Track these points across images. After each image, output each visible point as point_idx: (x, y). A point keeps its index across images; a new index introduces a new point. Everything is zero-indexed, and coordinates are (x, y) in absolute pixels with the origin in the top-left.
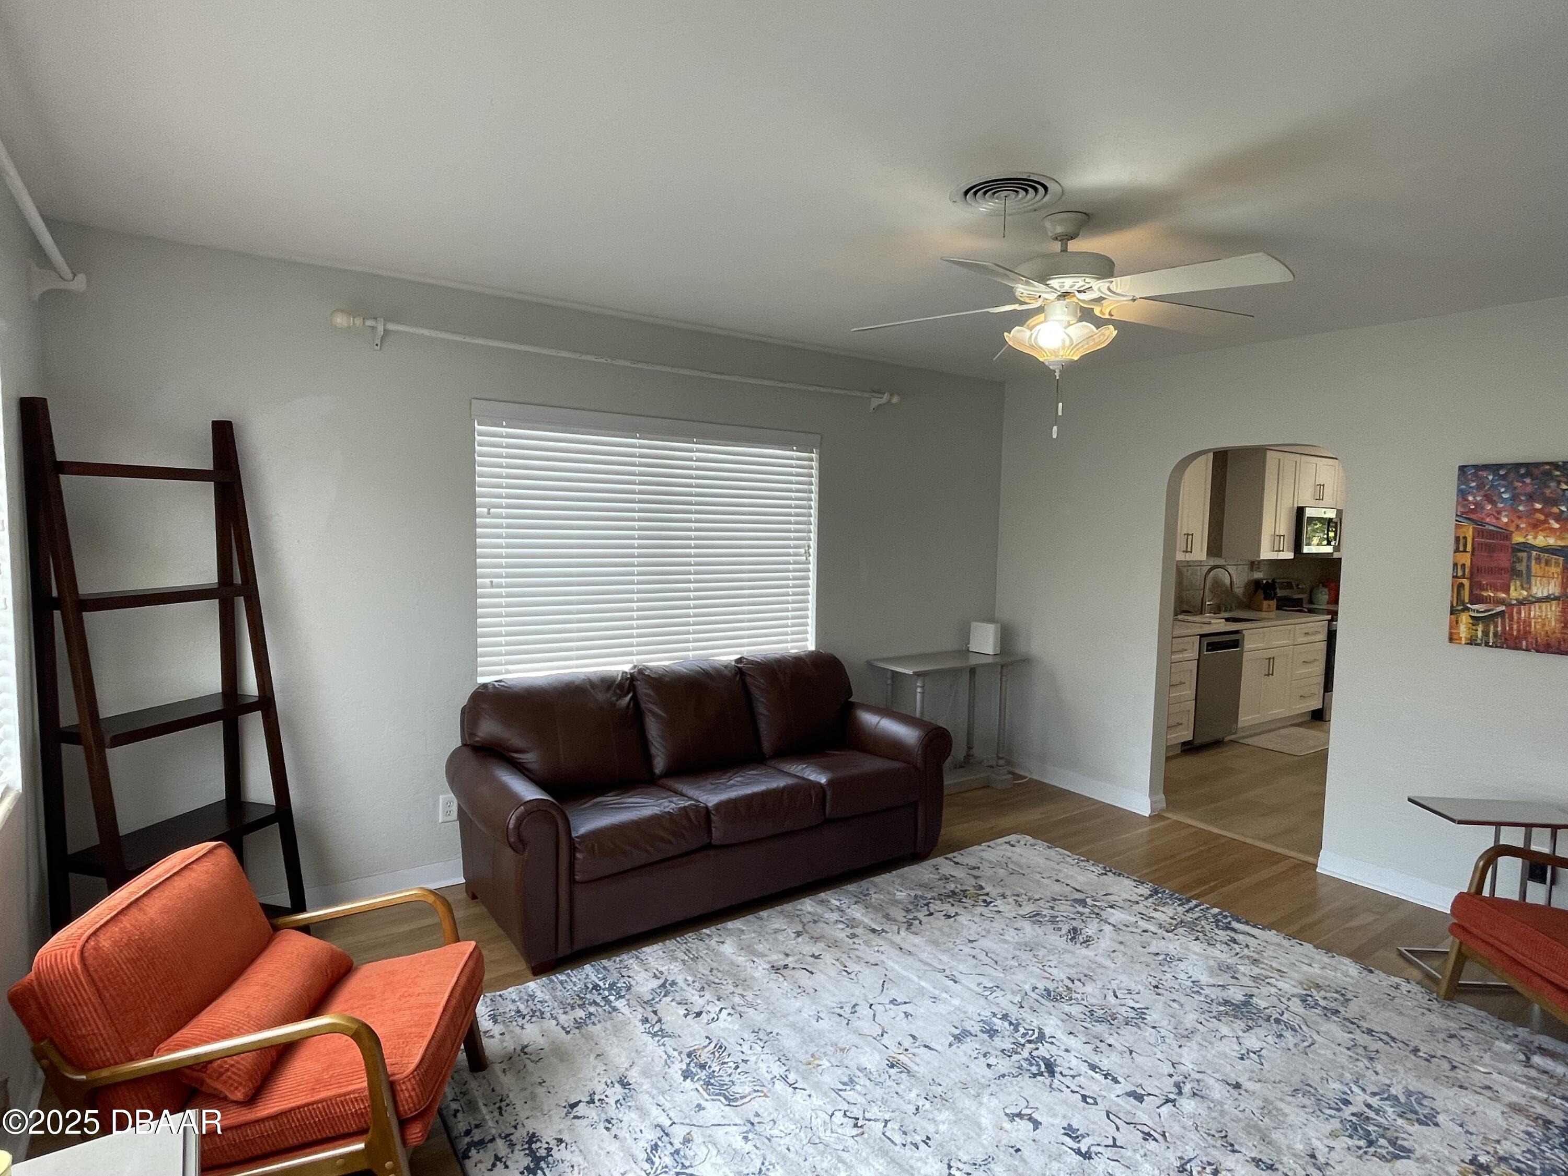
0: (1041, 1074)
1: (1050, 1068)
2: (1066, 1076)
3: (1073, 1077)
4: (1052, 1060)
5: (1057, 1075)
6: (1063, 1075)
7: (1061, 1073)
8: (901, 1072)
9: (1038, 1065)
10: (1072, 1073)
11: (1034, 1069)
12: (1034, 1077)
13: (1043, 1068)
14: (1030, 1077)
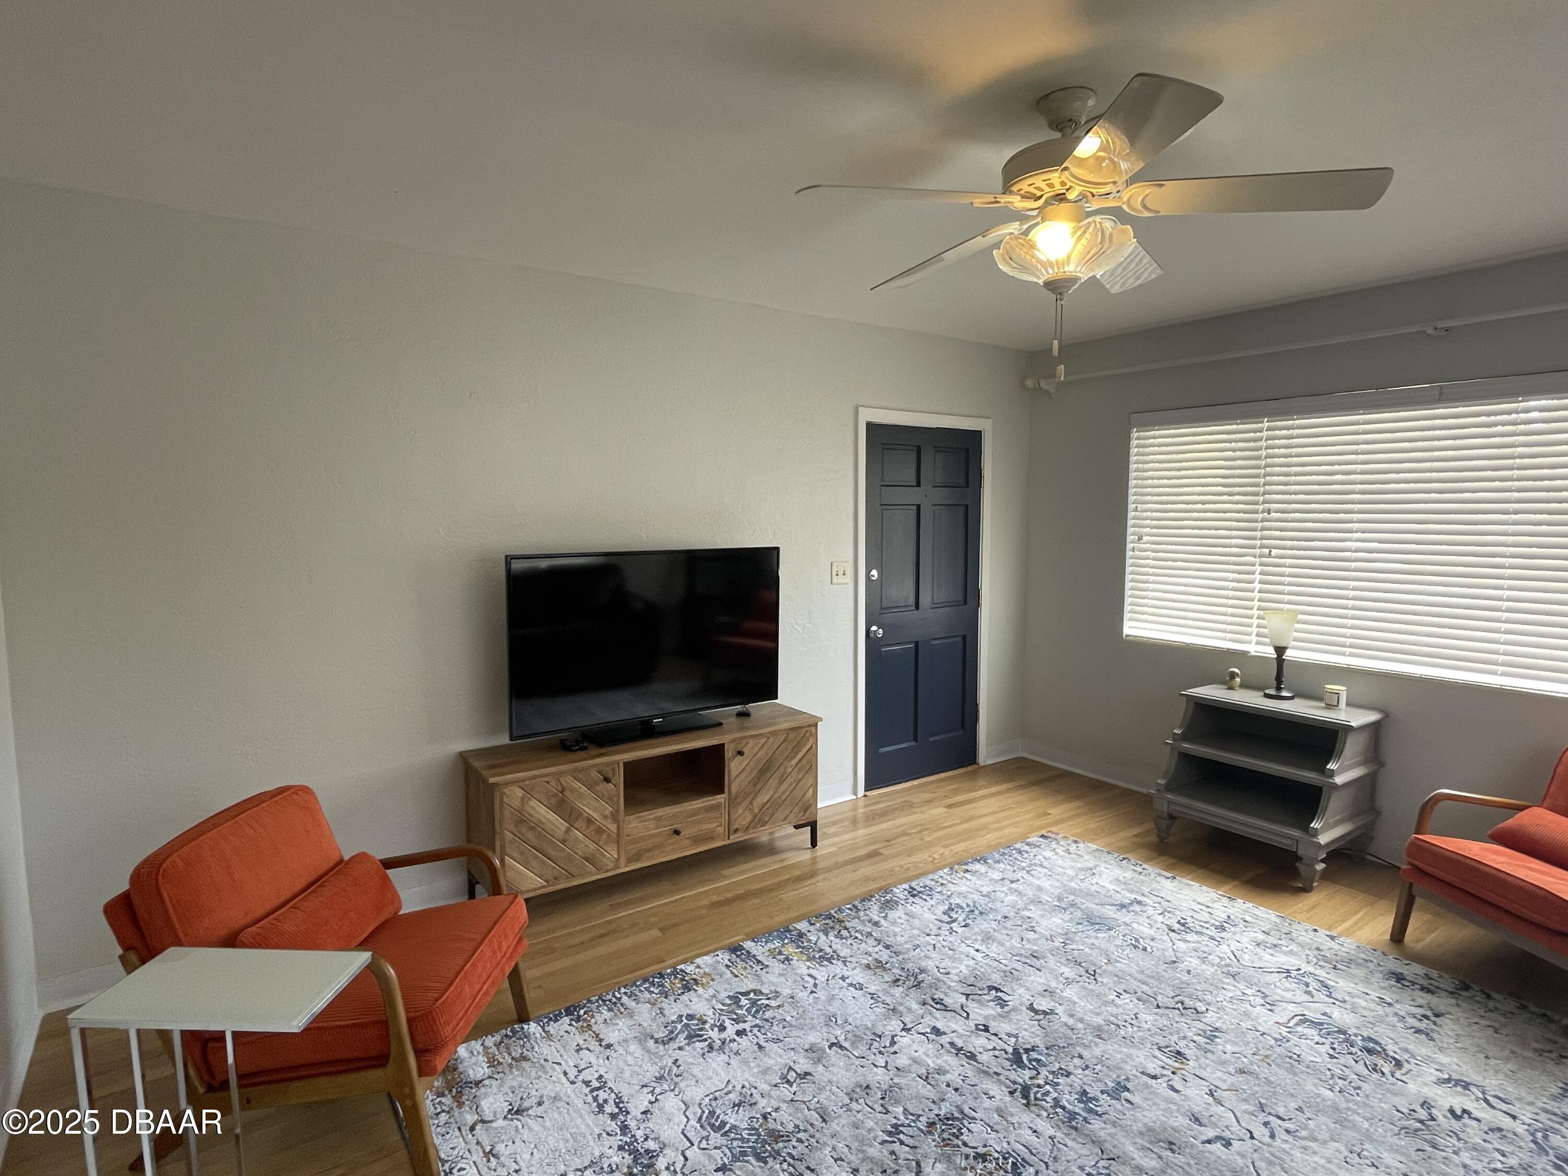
0: (1027, 1051)
1: (1016, 1059)
2: (1002, 1050)
3: (994, 1049)
4: (1015, 1066)
5: (1010, 1050)
6: (1005, 1050)
7: (1006, 1053)
8: (1167, 1047)
9: (1030, 1061)
10: (997, 1053)
11: (1034, 1055)
12: (1033, 1047)
13: (1024, 1057)
14: (1038, 1047)
